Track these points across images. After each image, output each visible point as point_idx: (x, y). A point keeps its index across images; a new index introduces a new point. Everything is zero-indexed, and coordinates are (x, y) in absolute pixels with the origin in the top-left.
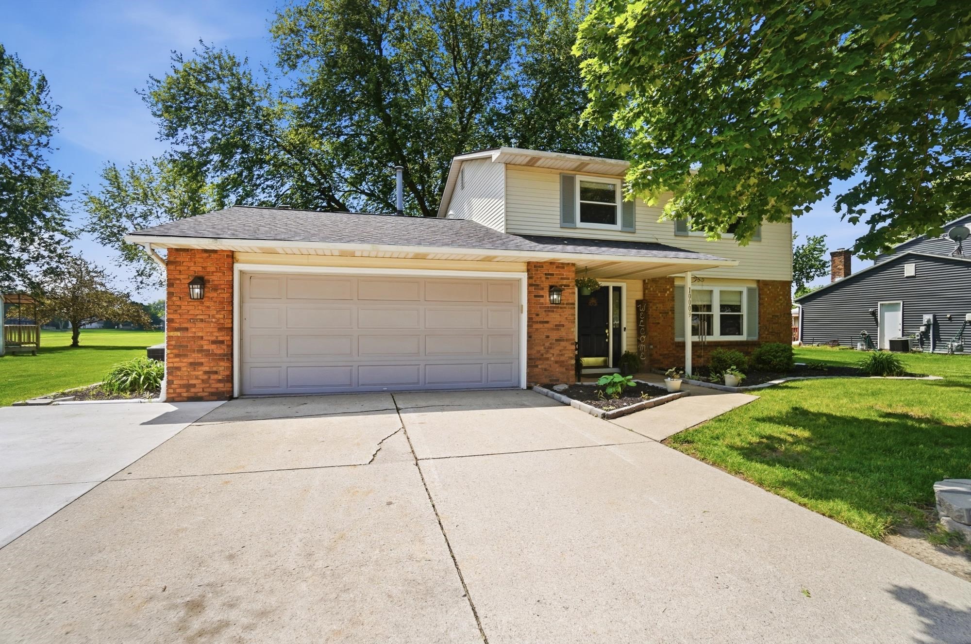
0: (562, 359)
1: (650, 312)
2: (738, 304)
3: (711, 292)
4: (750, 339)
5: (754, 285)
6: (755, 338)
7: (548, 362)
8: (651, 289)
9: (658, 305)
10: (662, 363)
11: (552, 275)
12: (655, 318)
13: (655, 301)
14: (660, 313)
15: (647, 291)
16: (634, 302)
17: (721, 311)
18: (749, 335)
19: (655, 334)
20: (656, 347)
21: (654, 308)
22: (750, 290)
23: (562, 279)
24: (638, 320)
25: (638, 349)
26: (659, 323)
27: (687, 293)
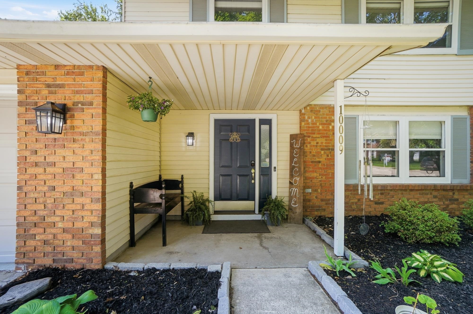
0: (79, 225)
1: (307, 149)
2: (438, 137)
3: (396, 123)
4: (457, 182)
5: (464, 113)
6: (466, 181)
7: (53, 231)
8: (310, 121)
9: (318, 140)
10: (325, 210)
11: (61, 86)
12: (314, 156)
13: (314, 136)
14: (322, 149)
15: (303, 124)
16: (289, 137)
17: (410, 147)
18: (454, 175)
19: (315, 175)
20: (316, 191)
21: (314, 143)
22: (456, 120)
23: (77, 92)
24: (292, 158)
25: (290, 193)
26: (319, 162)
27: (361, 125)
